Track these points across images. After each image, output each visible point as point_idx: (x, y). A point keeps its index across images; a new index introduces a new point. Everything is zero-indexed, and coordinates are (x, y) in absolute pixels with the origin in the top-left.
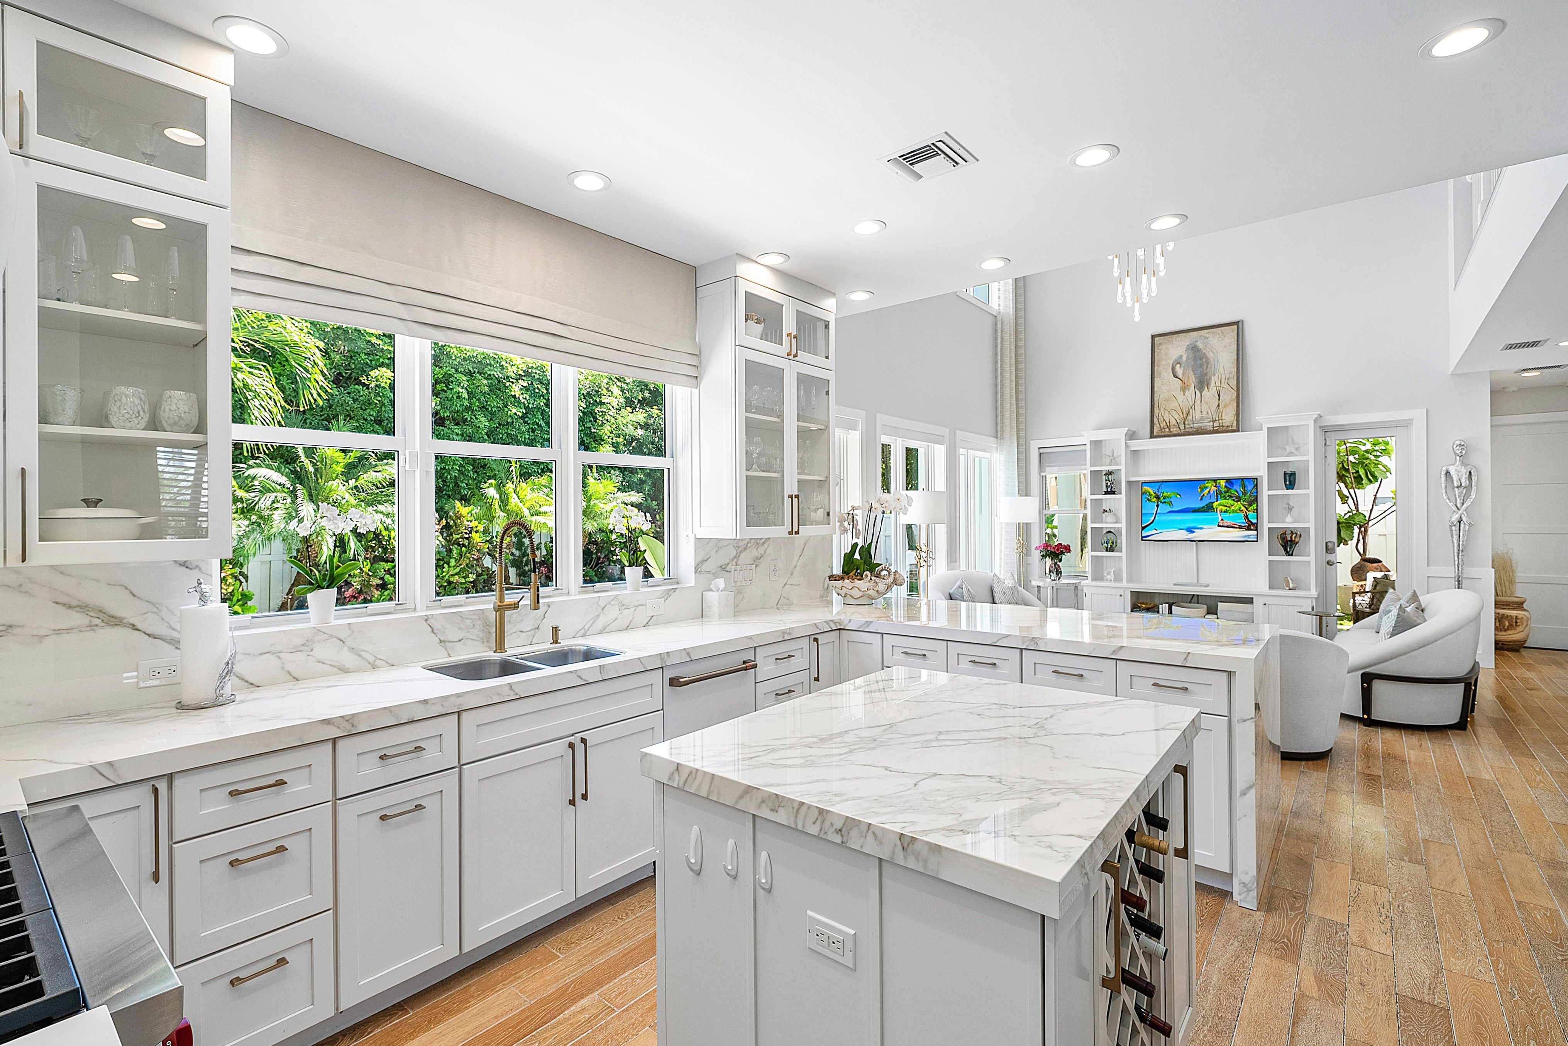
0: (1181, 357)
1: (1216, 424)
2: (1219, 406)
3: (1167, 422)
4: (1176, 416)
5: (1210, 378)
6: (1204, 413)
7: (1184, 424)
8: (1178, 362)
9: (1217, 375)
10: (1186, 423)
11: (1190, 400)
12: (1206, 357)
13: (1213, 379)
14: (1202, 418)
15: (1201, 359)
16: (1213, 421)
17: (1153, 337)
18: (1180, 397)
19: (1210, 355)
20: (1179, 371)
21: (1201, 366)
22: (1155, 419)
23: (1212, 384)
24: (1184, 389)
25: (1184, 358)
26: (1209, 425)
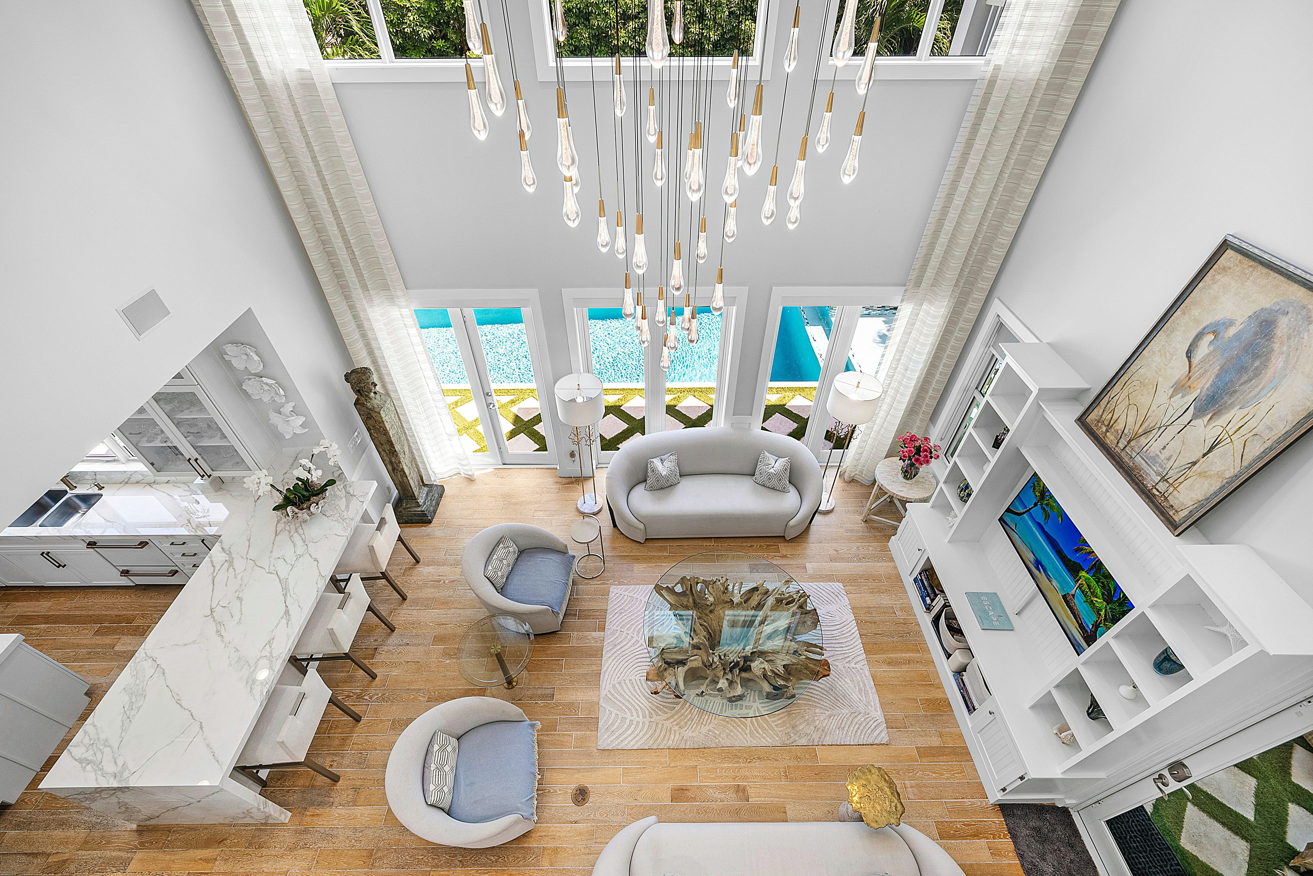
0: (1231, 323)
1: (1162, 487)
2: (1194, 463)
3: (1115, 417)
4: (1131, 420)
5: (1232, 405)
6: (1166, 453)
7: (1129, 442)
8: (1215, 330)
9: (1245, 411)
10: (1132, 444)
11: (1169, 415)
12: (1268, 360)
13: (1233, 412)
14: (1154, 459)
15: (1256, 356)
16: (1164, 479)
17: (1225, 246)
18: (1162, 397)
19: (1277, 363)
20: (1203, 349)
21: (1242, 369)
22: (1106, 399)
23: (1222, 420)
24: (1180, 387)
25: (1232, 331)
26: (1152, 478)
